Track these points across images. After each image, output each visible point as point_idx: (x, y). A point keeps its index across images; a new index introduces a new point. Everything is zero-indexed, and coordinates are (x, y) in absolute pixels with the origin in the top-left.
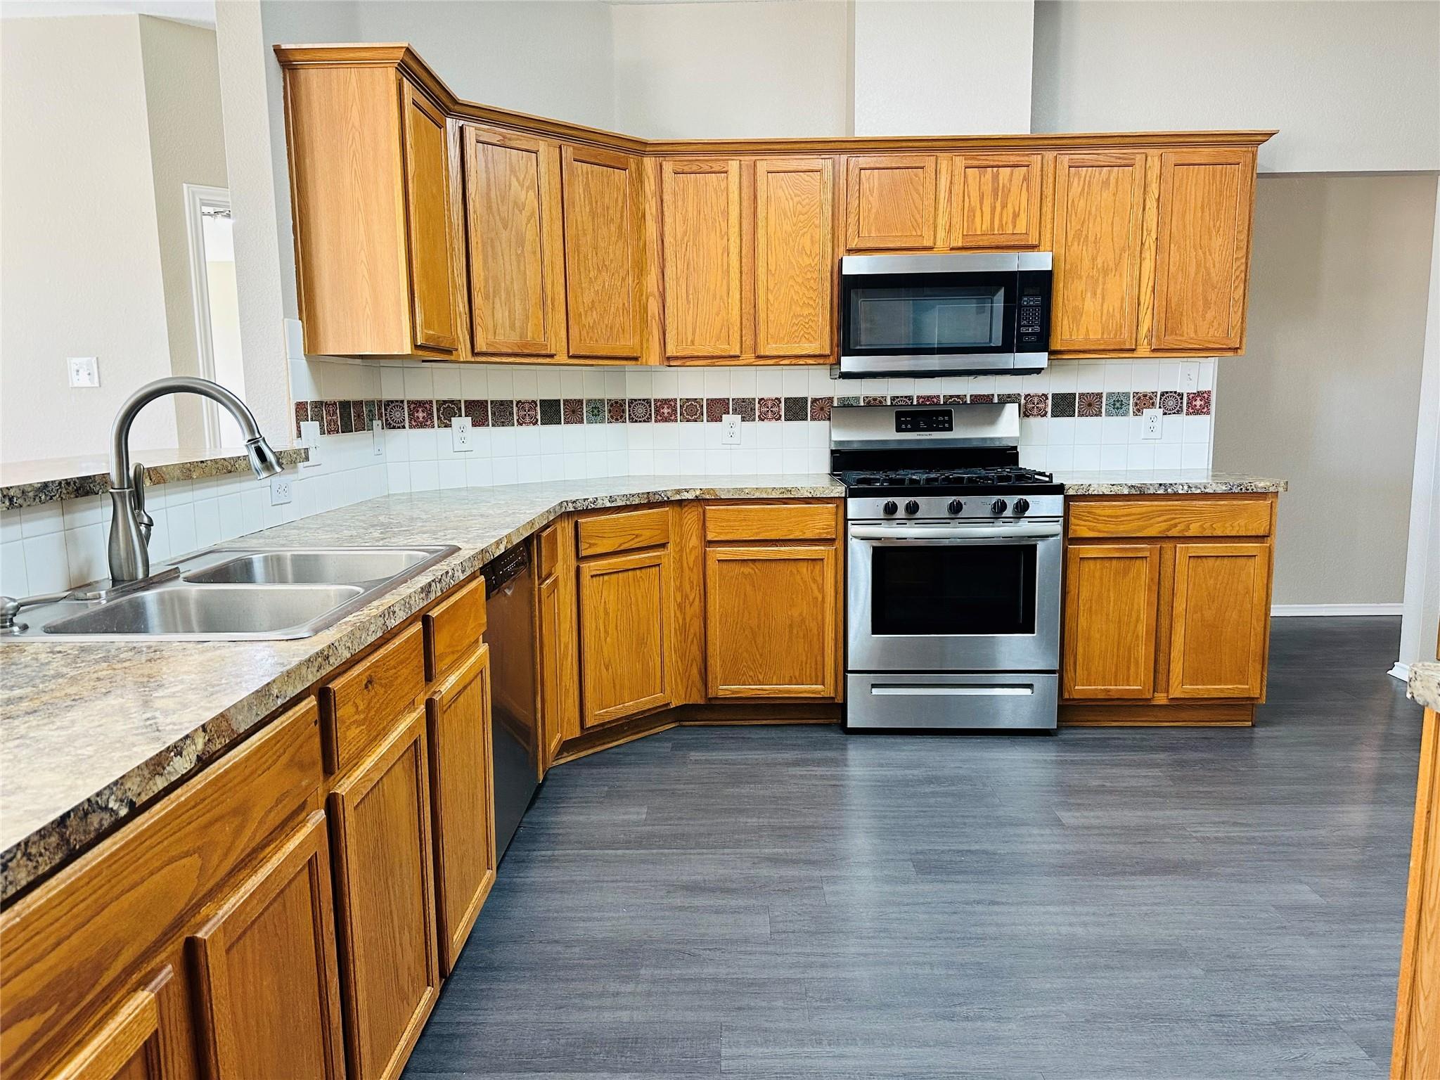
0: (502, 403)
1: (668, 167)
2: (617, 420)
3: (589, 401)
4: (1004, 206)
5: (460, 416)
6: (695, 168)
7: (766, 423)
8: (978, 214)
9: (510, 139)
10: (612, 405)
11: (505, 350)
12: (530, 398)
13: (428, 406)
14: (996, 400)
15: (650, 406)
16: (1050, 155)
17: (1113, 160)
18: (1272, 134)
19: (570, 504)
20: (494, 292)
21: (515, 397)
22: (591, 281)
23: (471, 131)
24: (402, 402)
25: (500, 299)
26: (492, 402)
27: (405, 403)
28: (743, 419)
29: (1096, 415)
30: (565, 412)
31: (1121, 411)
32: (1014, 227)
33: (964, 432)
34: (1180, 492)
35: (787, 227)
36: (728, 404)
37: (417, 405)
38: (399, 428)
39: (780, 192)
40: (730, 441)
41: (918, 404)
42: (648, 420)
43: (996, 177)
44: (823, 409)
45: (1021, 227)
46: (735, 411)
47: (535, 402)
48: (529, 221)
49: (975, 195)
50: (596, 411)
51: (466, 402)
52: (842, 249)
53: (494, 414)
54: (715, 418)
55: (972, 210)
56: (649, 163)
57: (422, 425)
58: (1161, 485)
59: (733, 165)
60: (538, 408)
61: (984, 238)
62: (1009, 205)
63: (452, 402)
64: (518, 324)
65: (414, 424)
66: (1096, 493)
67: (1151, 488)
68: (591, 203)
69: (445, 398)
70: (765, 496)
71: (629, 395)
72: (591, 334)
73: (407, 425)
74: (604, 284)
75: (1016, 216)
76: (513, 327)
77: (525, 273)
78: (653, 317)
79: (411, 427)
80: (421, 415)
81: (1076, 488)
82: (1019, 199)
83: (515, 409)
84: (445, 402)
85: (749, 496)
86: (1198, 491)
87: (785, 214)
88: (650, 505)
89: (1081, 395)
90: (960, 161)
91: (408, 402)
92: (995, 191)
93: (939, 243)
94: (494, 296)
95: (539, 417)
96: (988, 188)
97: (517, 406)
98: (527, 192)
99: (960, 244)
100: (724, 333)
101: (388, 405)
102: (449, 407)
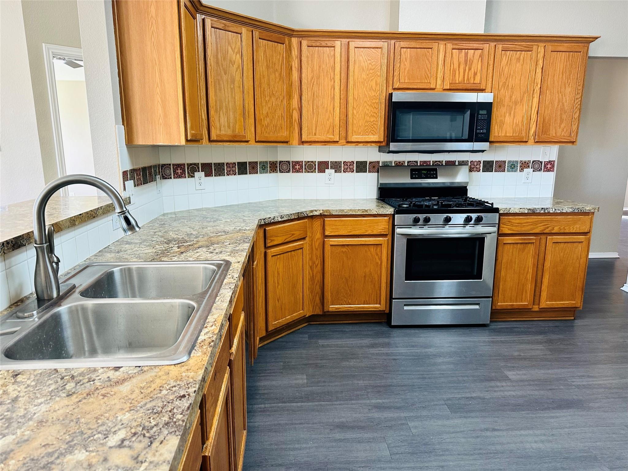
0: (219, 164)
1: (305, 43)
2: (273, 171)
3: (261, 162)
4: (470, 69)
5: (199, 171)
6: (318, 44)
7: (347, 174)
8: (457, 72)
9: (228, 27)
10: (271, 164)
11: (225, 139)
12: (233, 161)
13: (183, 167)
14: (457, 164)
15: (290, 165)
16: (493, 44)
17: (523, 48)
18: (597, 38)
19: (262, 221)
20: (220, 108)
21: (225, 161)
22: (266, 102)
23: (209, 22)
24: (170, 165)
25: (223, 112)
26: (214, 164)
27: (172, 165)
28: (336, 172)
29: (503, 171)
30: (249, 168)
31: (514, 170)
32: (474, 80)
33: (441, 180)
34: (551, 212)
35: (364, 76)
36: (328, 164)
37: (177, 166)
38: (168, 178)
39: (361, 58)
40: (329, 182)
41: (420, 165)
42: (289, 172)
43: (466, 54)
44: (375, 167)
45: (477, 80)
46: (332, 168)
47: (235, 163)
48: (237, 70)
49: (456, 63)
50: (264, 167)
51: (201, 164)
52: (391, 88)
53: (215, 170)
54: (322, 171)
55: (454, 71)
56: (295, 41)
57: (179, 177)
58: (542, 208)
59: (338, 43)
60: (237, 166)
61: (460, 85)
62: (472, 69)
63: (195, 164)
64: (231, 125)
65: (176, 176)
66: (513, 212)
67: (538, 210)
68: (267, 61)
69: (191, 162)
70: (354, 213)
71: (279, 159)
72: (266, 130)
73: (172, 177)
74: (273, 104)
75: (475, 74)
76: (229, 127)
77: (235, 98)
78: (295, 120)
79: (174, 178)
80: (179, 171)
81: (504, 210)
82: (477, 66)
83: (225, 167)
84: (191, 164)
85: (346, 214)
86: (559, 212)
87: (363, 70)
88: (299, 219)
89: (496, 162)
90: (450, 46)
91: (173, 165)
92: (466, 61)
93: (438, 87)
94: (220, 110)
95: (237, 171)
96: (462, 60)
97: (226, 165)
98: (236, 55)
99: (448, 88)
100: (331, 130)
101: (163, 167)
102: (193, 167)
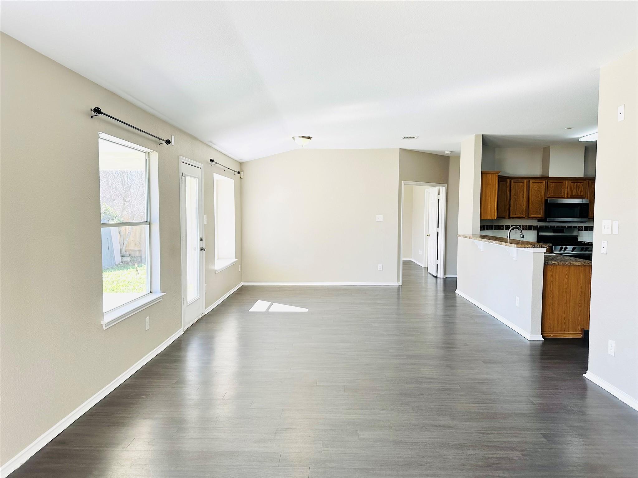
1: (512, 181)
4: (578, 190)
6: (518, 181)
7: (524, 230)
14: (572, 227)
16: (587, 181)
32: (580, 194)
33: (566, 234)
35: (535, 193)
39: (534, 186)
42: (498, 230)
43: (577, 185)
44: (536, 228)
45: (582, 194)
49: (573, 188)
52: (546, 197)
55: (572, 191)
56: (508, 180)
59: (525, 181)
61: (574, 196)
71: (494, 224)
75: (581, 192)
82: (581, 189)
87: (535, 190)
89: (590, 227)
90: (570, 182)
92: (577, 187)
93: (566, 197)
96: (575, 186)
99: (570, 197)
100: (522, 213)
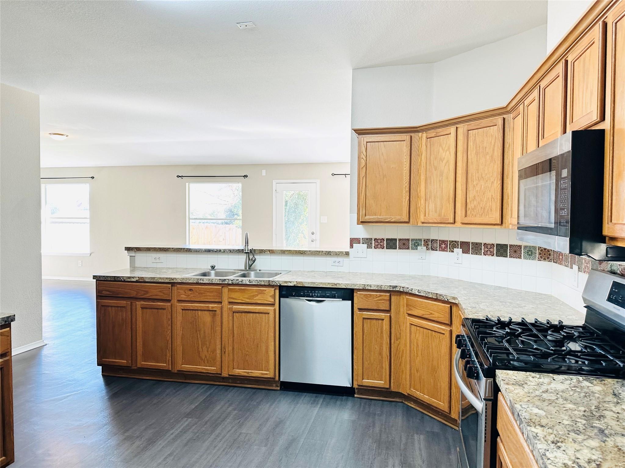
0: (477, 244)
3: (526, 247)
5: (458, 248)
9: (440, 132)
12: (491, 242)
13: (446, 242)
20: (430, 197)
21: (483, 241)
24: (437, 240)
25: (432, 200)
26: (472, 243)
27: (438, 241)
30: (510, 251)
37: (443, 242)
38: (435, 250)
47: (493, 245)
50: (530, 253)
51: (461, 242)
53: (472, 248)
57: (443, 250)
60: (495, 248)
63: (455, 242)
64: (438, 210)
65: (441, 249)
69: (453, 240)
73: (438, 249)
76: (436, 212)
80: (443, 246)
83: (483, 247)
84: (453, 242)
91: (439, 241)
95: (495, 252)
97: (484, 246)
101: (432, 241)
102: (454, 244)
